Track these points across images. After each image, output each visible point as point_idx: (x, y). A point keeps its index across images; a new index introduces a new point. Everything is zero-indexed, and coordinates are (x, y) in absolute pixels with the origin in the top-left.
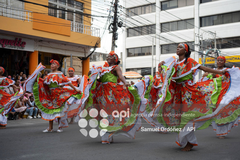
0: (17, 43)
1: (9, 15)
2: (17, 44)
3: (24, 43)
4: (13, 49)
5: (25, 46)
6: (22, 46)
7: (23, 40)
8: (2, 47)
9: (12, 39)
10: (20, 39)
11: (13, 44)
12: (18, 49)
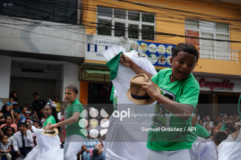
0: (225, 84)
1: (215, 58)
2: (225, 86)
3: (233, 84)
4: (222, 91)
5: (233, 88)
6: (230, 88)
7: (231, 81)
8: (211, 89)
9: (220, 81)
10: (228, 81)
11: (221, 86)
12: (227, 91)
